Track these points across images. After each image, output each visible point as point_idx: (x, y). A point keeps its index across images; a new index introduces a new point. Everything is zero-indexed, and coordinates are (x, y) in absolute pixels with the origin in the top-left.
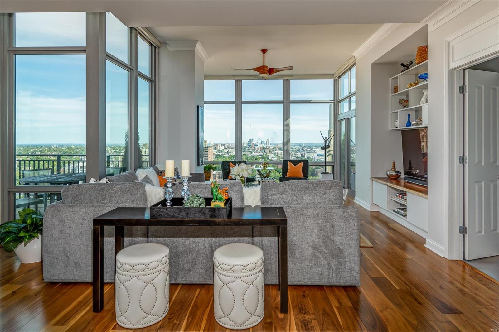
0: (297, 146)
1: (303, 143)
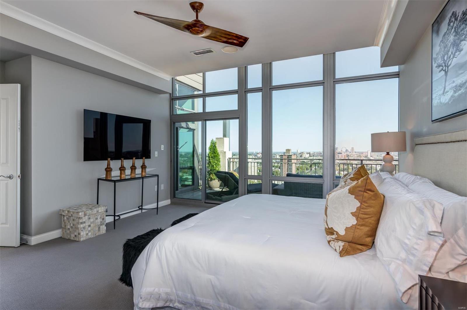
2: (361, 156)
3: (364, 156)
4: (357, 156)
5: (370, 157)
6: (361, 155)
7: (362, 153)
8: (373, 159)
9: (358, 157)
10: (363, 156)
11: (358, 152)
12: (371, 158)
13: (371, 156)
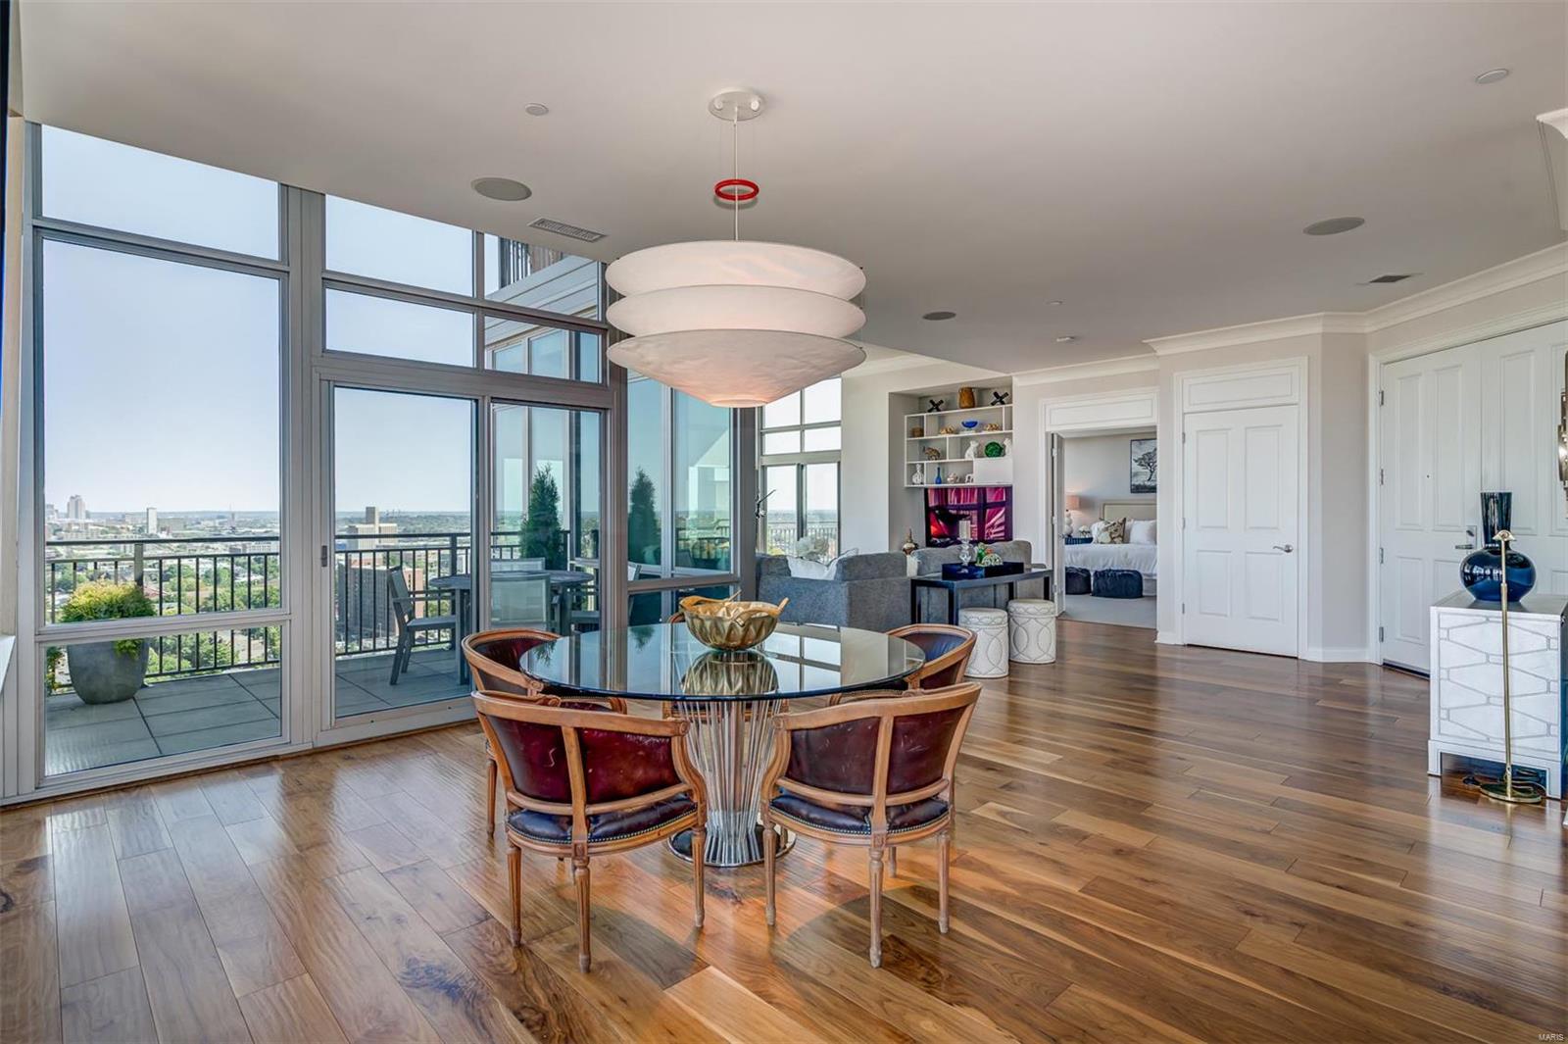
0: (211, 519)
1: (233, 510)
2: (114, 528)
3: (131, 528)
4: (101, 528)
5: (155, 532)
6: (118, 526)
7: (123, 518)
8: (171, 537)
9: (107, 533)
10: (128, 529)
11: (101, 515)
12: (163, 536)
13: (163, 529)
